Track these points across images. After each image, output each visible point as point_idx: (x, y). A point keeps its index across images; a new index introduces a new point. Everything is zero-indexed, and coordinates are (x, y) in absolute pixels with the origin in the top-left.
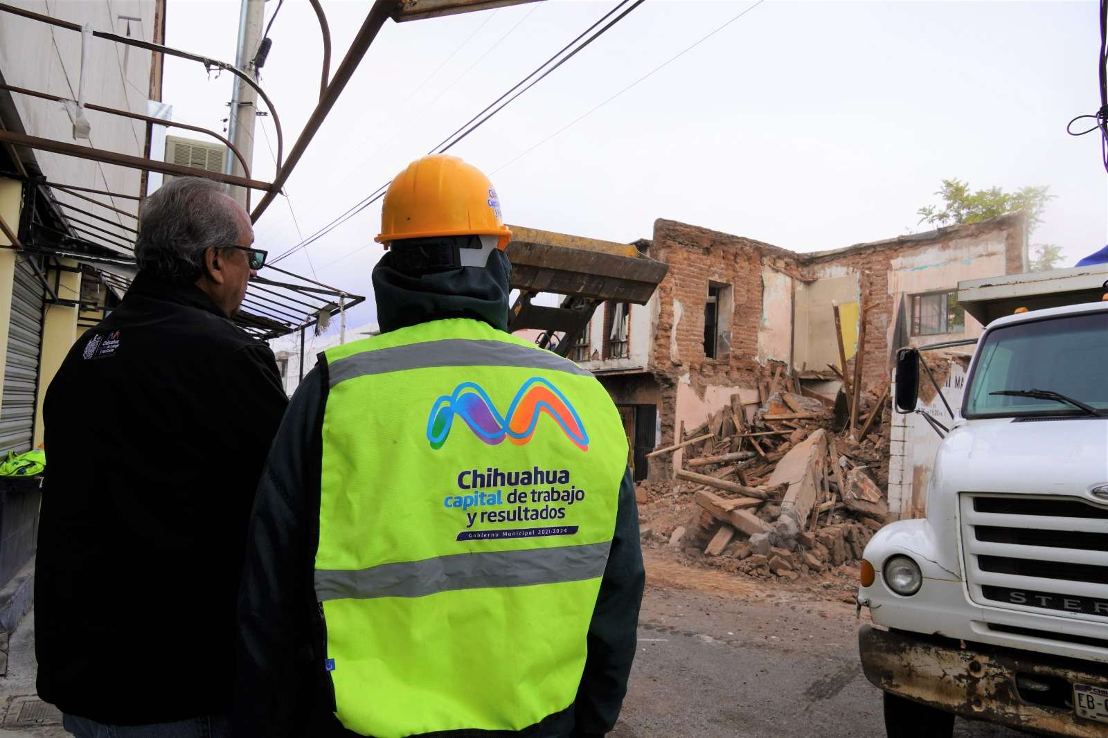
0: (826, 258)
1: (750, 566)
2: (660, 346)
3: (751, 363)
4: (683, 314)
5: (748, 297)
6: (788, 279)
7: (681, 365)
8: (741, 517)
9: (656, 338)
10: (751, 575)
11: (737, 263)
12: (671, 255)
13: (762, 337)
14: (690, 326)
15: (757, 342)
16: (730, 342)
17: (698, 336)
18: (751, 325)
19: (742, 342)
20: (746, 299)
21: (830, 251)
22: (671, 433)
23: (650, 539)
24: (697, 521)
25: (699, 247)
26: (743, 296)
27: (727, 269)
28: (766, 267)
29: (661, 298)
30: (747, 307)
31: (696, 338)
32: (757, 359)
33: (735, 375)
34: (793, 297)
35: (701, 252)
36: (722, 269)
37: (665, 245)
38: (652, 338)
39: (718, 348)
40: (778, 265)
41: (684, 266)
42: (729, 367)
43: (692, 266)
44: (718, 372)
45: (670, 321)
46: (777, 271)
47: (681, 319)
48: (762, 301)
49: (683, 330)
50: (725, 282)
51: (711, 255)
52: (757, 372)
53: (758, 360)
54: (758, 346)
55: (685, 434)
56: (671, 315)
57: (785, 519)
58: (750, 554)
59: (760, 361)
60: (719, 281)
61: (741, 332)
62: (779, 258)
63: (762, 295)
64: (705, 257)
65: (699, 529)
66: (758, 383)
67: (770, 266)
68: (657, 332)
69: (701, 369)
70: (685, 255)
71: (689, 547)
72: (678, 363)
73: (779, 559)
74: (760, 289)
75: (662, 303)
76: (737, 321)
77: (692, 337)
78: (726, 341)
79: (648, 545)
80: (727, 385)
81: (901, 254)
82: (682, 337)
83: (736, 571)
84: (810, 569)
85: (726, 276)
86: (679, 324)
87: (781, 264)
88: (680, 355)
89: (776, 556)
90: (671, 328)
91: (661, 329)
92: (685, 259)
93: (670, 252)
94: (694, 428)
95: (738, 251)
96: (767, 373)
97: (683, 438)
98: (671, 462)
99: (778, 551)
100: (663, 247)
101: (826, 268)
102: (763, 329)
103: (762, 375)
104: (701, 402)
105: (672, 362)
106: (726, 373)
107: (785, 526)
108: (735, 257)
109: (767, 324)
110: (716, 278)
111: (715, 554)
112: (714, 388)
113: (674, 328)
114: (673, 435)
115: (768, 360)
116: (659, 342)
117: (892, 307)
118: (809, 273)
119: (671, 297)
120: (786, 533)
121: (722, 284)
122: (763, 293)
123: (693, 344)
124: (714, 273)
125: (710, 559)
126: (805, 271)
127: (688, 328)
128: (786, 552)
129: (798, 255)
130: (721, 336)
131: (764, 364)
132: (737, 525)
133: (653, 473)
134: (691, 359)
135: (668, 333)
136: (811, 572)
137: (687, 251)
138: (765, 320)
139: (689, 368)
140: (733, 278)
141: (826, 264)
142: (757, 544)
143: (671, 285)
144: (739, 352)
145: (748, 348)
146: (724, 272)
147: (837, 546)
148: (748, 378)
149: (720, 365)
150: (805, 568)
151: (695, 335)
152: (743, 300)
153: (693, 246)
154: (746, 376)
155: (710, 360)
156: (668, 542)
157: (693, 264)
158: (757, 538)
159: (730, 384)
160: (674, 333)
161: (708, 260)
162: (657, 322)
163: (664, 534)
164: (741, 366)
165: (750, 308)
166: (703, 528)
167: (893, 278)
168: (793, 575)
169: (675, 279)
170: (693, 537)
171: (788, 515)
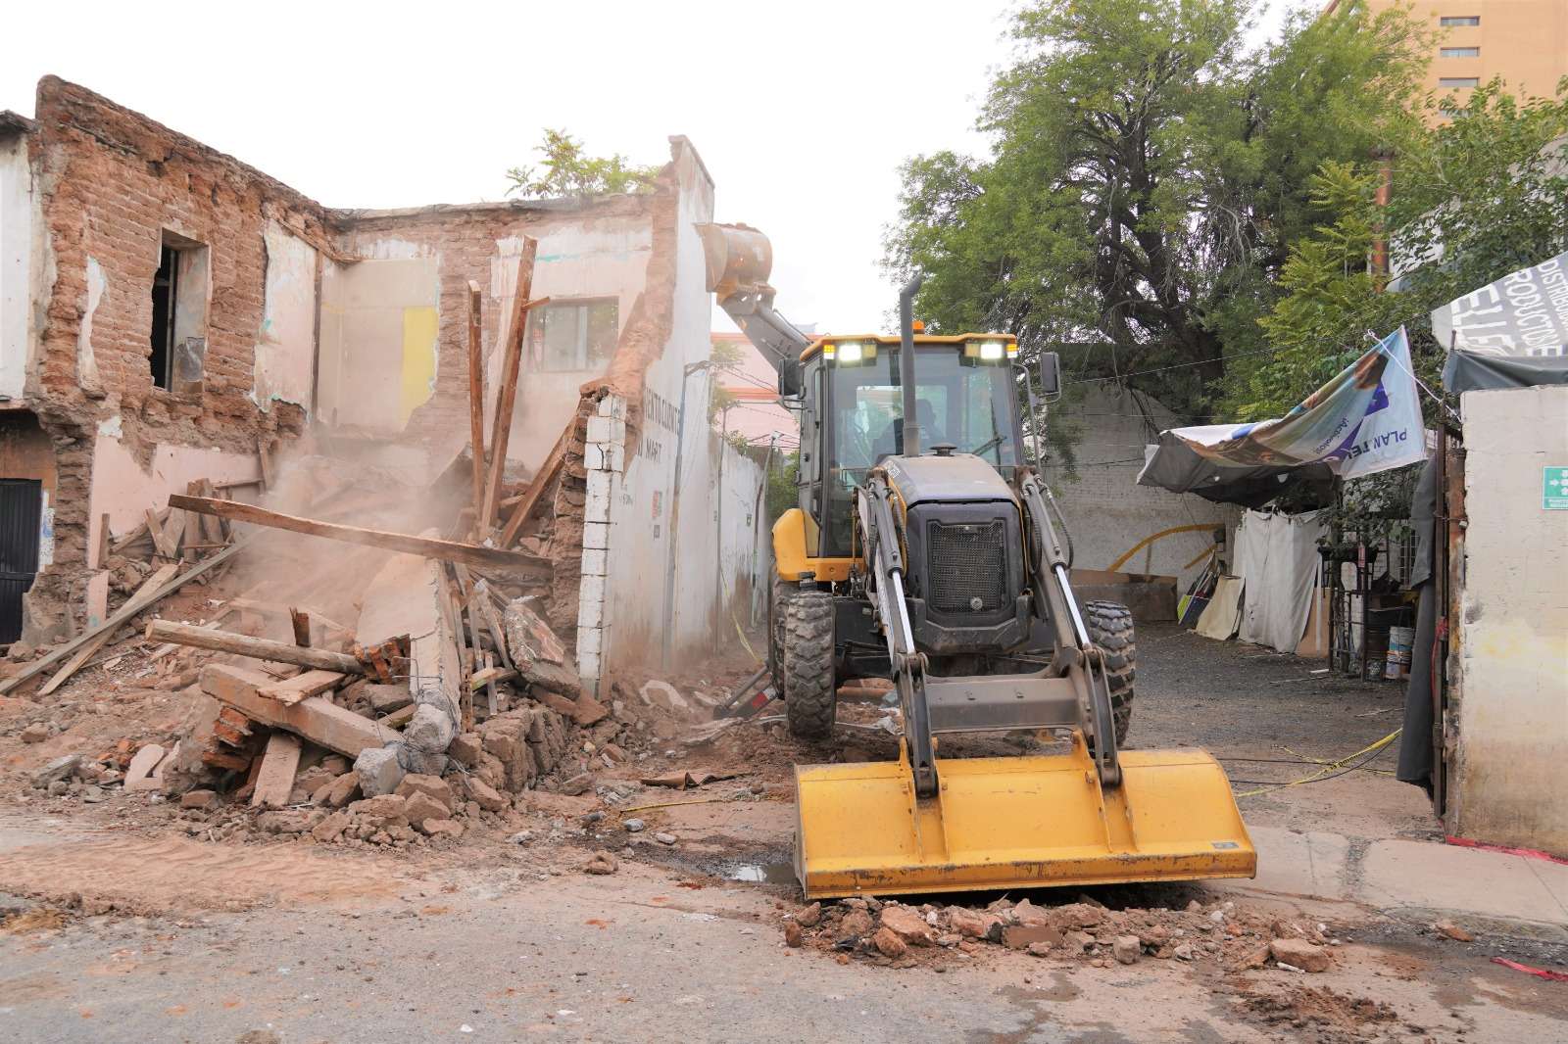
0: (379, 223)
1: (372, 823)
2: (55, 353)
3: (243, 403)
4: (108, 290)
5: (238, 275)
6: (311, 252)
7: (102, 398)
8: (319, 716)
9: (45, 336)
10: (378, 844)
11: (216, 203)
12: (79, 161)
13: (262, 355)
14: (122, 317)
15: (253, 365)
16: (202, 359)
17: (140, 341)
18: (243, 330)
19: (225, 362)
20: (233, 278)
21: (386, 211)
22: (80, 540)
23: (76, 779)
24: (206, 732)
25: (141, 156)
26: (228, 271)
27: (199, 213)
28: (273, 223)
29: (57, 249)
30: (235, 294)
31: (135, 344)
33: (212, 425)
34: (318, 287)
35: (145, 168)
36: (189, 210)
37: (65, 137)
38: (34, 335)
39: (176, 371)
40: (293, 222)
41: (108, 190)
42: (200, 409)
43: (127, 193)
44: (178, 418)
45: (79, 302)
46: (292, 234)
47: (102, 301)
48: (264, 285)
49: (107, 326)
50: (194, 238)
51: (165, 178)
52: (252, 421)
53: (255, 399)
54: (255, 372)
55: (112, 541)
56: (81, 289)
57: (429, 714)
58: (357, 794)
59: (260, 401)
60: (182, 233)
61: (224, 341)
62: (295, 208)
63: (265, 277)
64: (154, 180)
65: (212, 749)
66: (256, 441)
67: (278, 221)
68: (46, 323)
69: (143, 411)
70: (112, 166)
71: (188, 790)
72: (97, 392)
73: (425, 797)
74: (260, 263)
75: (60, 262)
76: (216, 319)
77: (126, 341)
78: (194, 356)
79: (76, 795)
80: (196, 444)
81: (515, 231)
82: (103, 339)
83: (339, 838)
84: (482, 809)
85: (196, 226)
86: (97, 312)
87: (297, 221)
88: (101, 376)
89: (418, 793)
90: (80, 317)
91: (56, 317)
92: (110, 175)
93: (77, 155)
94: (130, 529)
95: (219, 181)
96: (271, 425)
97: (107, 549)
98: (81, 601)
99: (422, 782)
100: (61, 141)
101: (380, 241)
102: (265, 340)
103: (262, 427)
104: (144, 477)
105: (83, 390)
106: (195, 420)
107: (434, 729)
108: (214, 191)
109: (271, 331)
110: (176, 227)
111: (280, 802)
112: (171, 449)
113: (88, 318)
114: (86, 544)
115: (273, 400)
116: (51, 346)
117: (498, 320)
118: (345, 247)
119: (82, 251)
120: (433, 742)
121: (189, 240)
122: (265, 271)
123: (128, 355)
124: (172, 216)
125: (268, 819)
126: (339, 242)
127: (119, 322)
128: (436, 783)
129: (327, 211)
130: (182, 346)
131: (266, 407)
132: (311, 733)
133: (37, 626)
134: (123, 387)
135: (74, 328)
136: (485, 814)
137: (115, 159)
138: (269, 322)
139: (119, 404)
140: (211, 232)
141: (380, 234)
142: (376, 772)
143: (80, 225)
144: (219, 381)
145: (237, 375)
146: (193, 217)
147: (517, 756)
148: (236, 433)
149: (184, 403)
150: (473, 808)
151: (132, 338)
152: (229, 279)
153: (126, 151)
154: (233, 429)
155: (162, 392)
156: (122, 782)
157: (128, 188)
158: (371, 760)
159: (203, 441)
160: (86, 328)
161: (161, 188)
162: (47, 301)
163: (108, 765)
164: (222, 408)
165: (241, 297)
166: (222, 744)
167: (500, 270)
168: (454, 828)
169: (90, 214)
170: (196, 767)
171: (433, 704)
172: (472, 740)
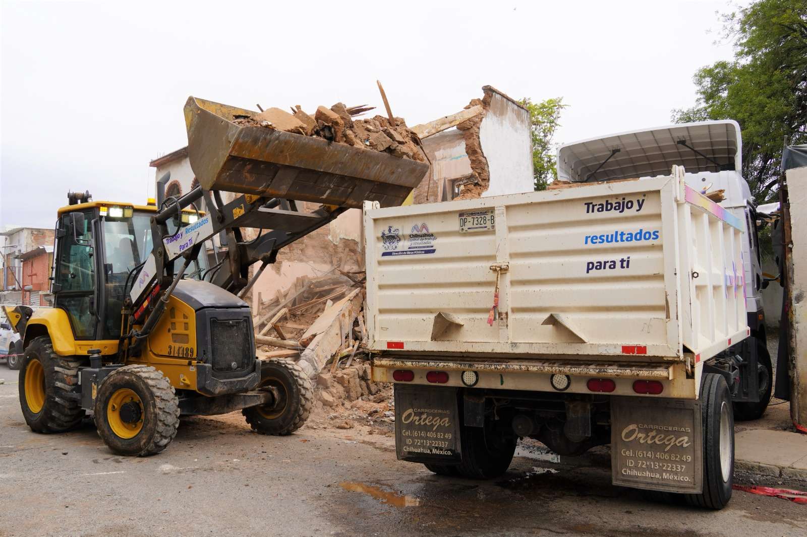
32: (330, 237)
33: (310, 252)
44: (293, 250)
52: (330, 249)
53: (331, 239)
55: (262, 304)
57: (303, 363)
59: (333, 240)
66: (332, 258)
80: (301, 261)
81: (442, 147)
94: (271, 299)
96: (340, 250)
97: (261, 307)
103: (335, 252)
104: (277, 276)
106: (302, 250)
112: (290, 263)
115: (340, 238)
117: (437, 191)
131: (337, 242)
148: (322, 255)
154: (321, 253)
159: (305, 259)
164: (316, 244)
167: (437, 166)
171: (306, 360)
172: (327, 376)
